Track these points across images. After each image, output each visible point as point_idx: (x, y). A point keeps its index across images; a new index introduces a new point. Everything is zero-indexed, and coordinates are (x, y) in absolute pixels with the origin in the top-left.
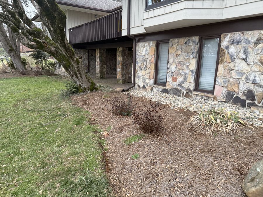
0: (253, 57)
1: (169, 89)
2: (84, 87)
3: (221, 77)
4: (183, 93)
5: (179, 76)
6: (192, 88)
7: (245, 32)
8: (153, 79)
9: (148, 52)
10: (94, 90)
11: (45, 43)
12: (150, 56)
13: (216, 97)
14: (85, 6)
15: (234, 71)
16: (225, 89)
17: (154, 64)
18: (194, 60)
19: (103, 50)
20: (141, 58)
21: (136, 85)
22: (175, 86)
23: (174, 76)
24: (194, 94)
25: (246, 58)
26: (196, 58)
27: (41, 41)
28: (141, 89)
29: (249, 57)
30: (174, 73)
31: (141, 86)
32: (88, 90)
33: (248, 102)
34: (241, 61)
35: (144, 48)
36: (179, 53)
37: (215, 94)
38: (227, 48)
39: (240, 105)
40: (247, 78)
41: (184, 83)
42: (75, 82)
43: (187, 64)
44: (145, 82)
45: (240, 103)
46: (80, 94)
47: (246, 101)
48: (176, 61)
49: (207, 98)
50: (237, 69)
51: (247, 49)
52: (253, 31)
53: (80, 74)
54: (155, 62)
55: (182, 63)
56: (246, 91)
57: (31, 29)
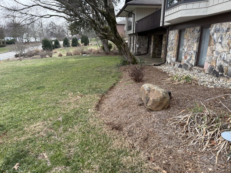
0: (225, 42)
1: (182, 65)
2: (129, 61)
3: (208, 56)
4: (189, 67)
5: (188, 55)
6: (193, 64)
7: (222, 23)
8: (175, 57)
9: (174, 37)
10: (135, 64)
11: (109, 35)
12: (175, 41)
13: (205, 70)
14: (148, 3)
15: (215, 51)
16: (209, 65)
17: (176, 46)
18: (196, 43)
19: (157, 36)
20: (171, 42)
21: (166, 62)
22: (185, 63)
23: (186, 55)
24: (194, 68)
25: (221, 42)
26: (198, 42)
27: (107, 34)
28: (169, 65)
29: (223, 41)
30: (186, 53)
31: (169, 62)
32: (131, 63)
33: (220, 73)
34: (219, 44)
35: (172, 34)
36: (189, 38)
37: (204, 68)
38: (213, 35)
39: (215, 76)
40: (221, 57)
41: (190, 61)
42: (125, 59)
43: (193, 47)
44: (171, 60)
45: (215, 75)
46: (126, 66)
47: (219, 73)
48: (187, 44)
49: (200, 71)
50: (216, 50)
51: (222, 36)
52: (226, 23)
53: (126, 53)
54: (177, 45)
55: (190, 46)
56: (219, 66)
57: (103, 27)
